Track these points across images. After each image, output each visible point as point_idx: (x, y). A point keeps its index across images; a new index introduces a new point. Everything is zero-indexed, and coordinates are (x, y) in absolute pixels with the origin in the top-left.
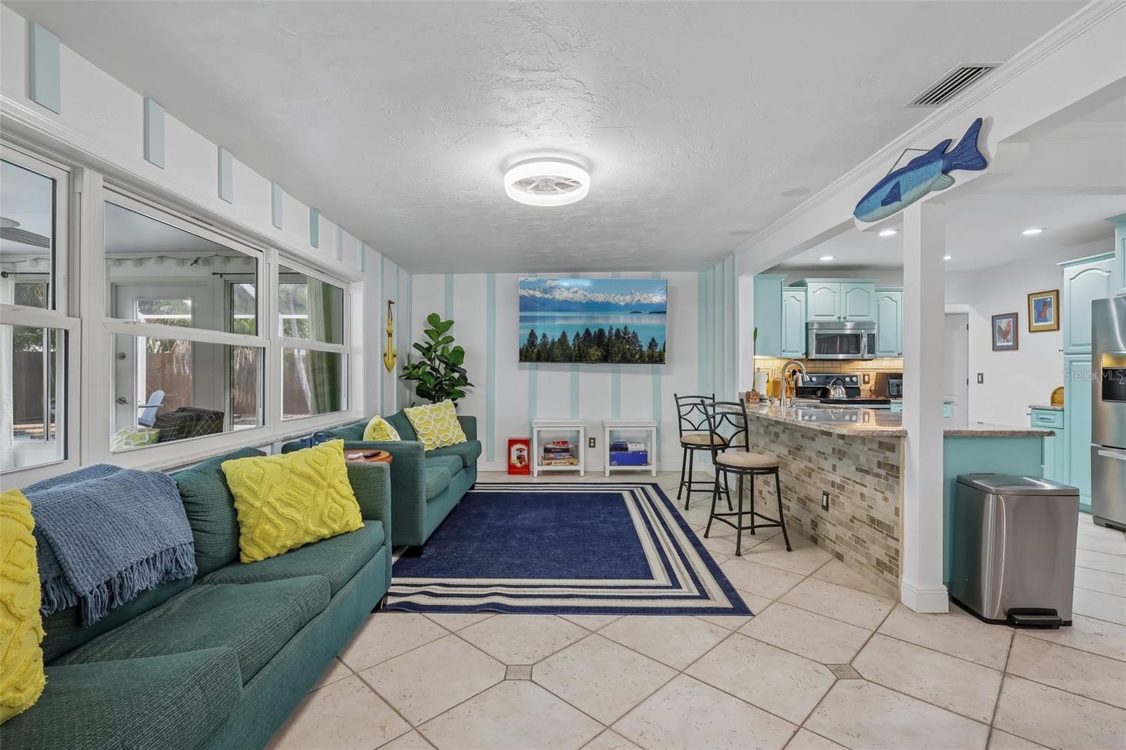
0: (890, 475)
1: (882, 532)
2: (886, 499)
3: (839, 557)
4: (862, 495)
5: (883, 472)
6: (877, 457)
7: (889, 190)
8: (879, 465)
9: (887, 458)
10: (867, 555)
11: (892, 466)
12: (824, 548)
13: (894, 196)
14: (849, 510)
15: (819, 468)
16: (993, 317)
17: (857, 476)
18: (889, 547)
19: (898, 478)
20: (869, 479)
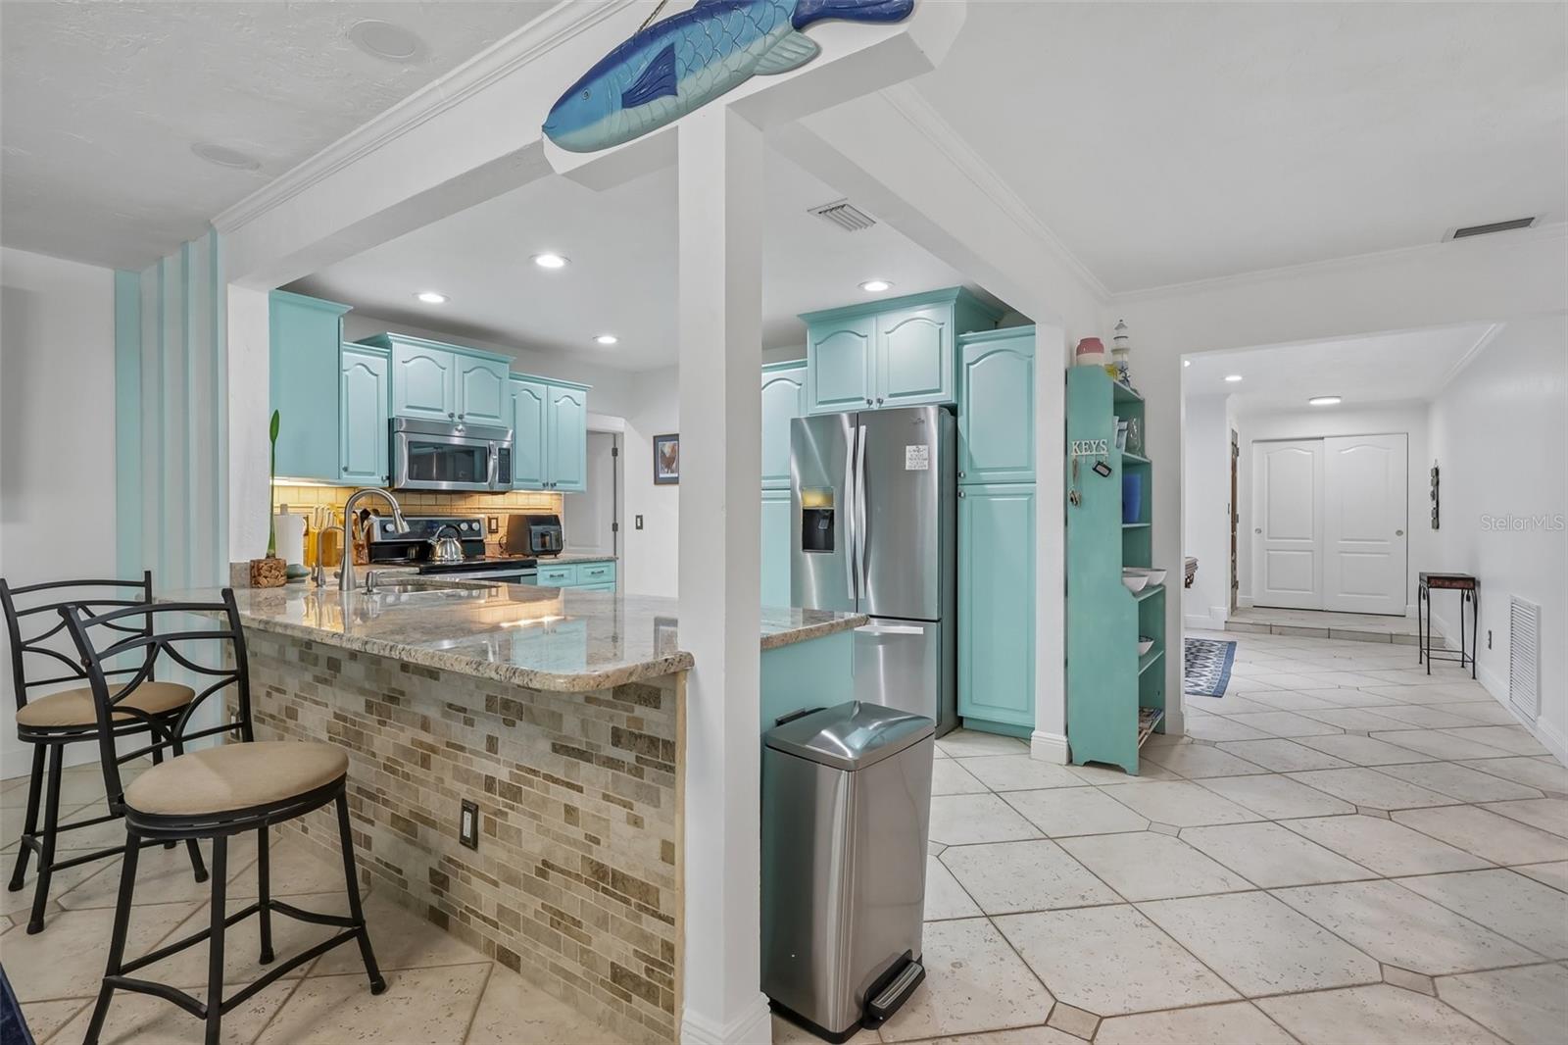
0: (647, 762)
1: (626, 901)
2: (636, 822)
3: (509, 960)
4: (570, 812)
5: (628, 756)
6: (611, 718)
7: (644, 66)
8: (617, 737)
9: (638, 722)
10: (586, 957)
11: (653, 742)
12: (468, 937)
13: (659, 82)
14: (535, 846)
15: (448, 744)
16: (655, 437)
17: (558, 766)
18: (646, 938)
19: (672, 769)
20: (585, 771)
